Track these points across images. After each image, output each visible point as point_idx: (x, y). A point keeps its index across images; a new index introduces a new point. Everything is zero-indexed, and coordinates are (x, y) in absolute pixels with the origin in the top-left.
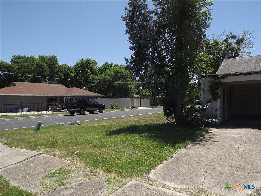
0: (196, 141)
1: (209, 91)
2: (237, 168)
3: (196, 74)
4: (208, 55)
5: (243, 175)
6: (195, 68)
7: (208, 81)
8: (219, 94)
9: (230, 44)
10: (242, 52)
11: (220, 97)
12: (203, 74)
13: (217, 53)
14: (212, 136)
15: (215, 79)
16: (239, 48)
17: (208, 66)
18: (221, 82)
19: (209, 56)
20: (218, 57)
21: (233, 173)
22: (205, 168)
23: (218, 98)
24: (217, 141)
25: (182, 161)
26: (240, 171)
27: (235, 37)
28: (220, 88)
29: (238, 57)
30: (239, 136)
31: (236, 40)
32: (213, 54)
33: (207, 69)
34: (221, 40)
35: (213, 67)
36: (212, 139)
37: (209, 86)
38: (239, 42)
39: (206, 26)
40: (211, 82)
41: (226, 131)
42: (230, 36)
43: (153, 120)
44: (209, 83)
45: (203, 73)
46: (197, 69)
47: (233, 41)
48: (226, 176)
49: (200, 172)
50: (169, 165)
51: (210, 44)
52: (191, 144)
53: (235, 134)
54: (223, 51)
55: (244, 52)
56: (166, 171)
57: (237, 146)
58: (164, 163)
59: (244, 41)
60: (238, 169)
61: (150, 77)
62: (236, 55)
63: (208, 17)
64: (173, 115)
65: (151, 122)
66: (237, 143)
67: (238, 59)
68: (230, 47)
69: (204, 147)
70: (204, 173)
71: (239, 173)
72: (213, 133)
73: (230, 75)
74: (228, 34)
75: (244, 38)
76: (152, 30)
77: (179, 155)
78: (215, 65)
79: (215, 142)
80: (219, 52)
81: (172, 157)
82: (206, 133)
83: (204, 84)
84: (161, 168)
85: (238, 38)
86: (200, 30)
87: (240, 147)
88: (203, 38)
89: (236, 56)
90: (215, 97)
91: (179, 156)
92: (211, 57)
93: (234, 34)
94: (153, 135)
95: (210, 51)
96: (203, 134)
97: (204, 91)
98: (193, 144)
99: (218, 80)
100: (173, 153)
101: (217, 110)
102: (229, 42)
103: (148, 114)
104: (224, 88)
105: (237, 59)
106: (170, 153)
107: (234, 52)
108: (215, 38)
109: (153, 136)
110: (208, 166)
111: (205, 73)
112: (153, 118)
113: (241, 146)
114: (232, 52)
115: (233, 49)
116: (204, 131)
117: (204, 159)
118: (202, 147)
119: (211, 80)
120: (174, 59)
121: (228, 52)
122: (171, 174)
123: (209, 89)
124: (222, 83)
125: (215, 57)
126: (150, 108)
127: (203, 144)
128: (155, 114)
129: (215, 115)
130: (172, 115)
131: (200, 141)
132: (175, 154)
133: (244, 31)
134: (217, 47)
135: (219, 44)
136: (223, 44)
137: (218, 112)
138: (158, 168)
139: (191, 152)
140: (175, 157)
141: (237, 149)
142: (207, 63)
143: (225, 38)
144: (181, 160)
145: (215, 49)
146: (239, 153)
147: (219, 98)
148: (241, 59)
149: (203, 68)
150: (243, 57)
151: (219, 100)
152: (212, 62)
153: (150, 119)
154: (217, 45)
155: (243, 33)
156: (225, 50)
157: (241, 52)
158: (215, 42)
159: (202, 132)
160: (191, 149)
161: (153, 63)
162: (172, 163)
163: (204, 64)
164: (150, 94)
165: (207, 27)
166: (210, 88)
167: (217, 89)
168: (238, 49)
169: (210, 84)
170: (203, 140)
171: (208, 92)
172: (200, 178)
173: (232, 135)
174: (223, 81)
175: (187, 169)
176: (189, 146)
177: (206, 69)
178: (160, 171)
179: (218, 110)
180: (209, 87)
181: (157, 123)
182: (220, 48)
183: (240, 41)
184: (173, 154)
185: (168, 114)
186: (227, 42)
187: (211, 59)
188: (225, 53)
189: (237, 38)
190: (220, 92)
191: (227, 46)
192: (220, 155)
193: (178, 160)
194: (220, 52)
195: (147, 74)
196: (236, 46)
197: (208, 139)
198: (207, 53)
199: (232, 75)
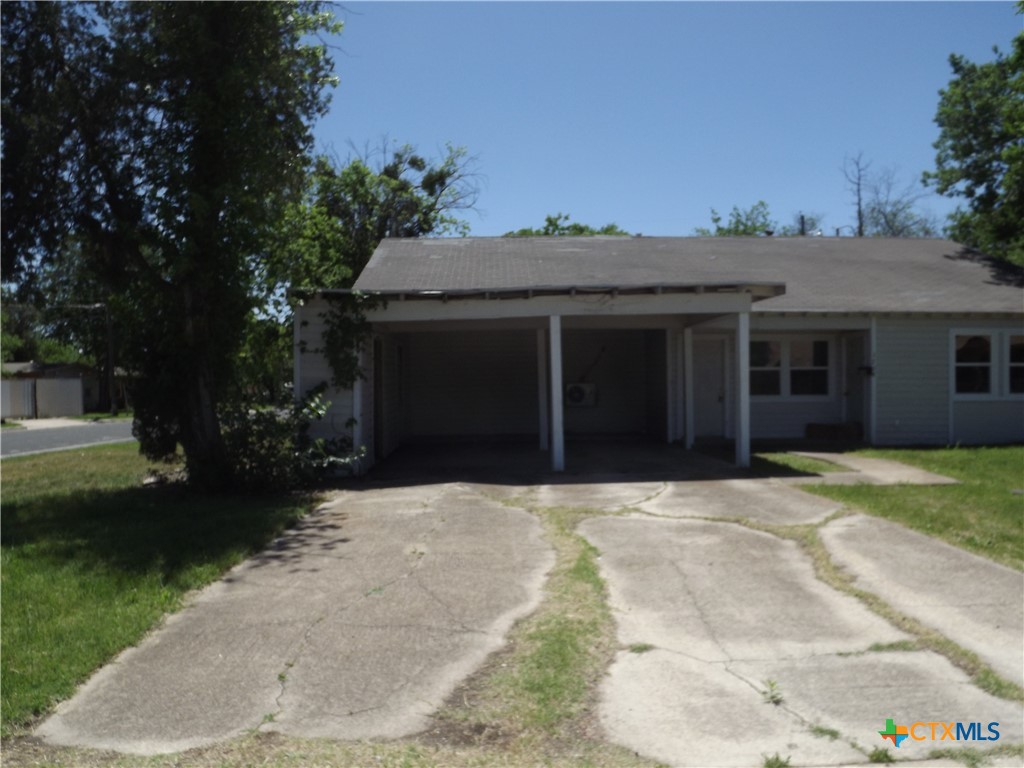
0: (267, 549)
1: (322, 351)
2: (401, 626)
3: (279, 284)
4: (330, 214)
5: (418, 647)
6: (280, 261)
7: (320, 315)
8: (360, 363)
9: (404, 186)
10: (442, 218)
11: (362, 377)
12: (305, 286)
13: (359, 213)
14: (330, 522)
15: (343, 309)
16: (434, 204)
17: (330, 259)
18: (363, 319)
19: (334, 219)
20: (363, 226)
21: (387, 650)
22: (288, 648)
23: (353, 379)
24: (344, 541)
25: (202, 637)
26: (409, 638)
27: (423, 163)
28: (361, 344)
29: (430, 235)
30: (420, 511)
31: (424, 173)
32: (345, 214)
33: (323, 269)
34: (374, 167)
35: (345, 263)
36: (329, 533)
37: (324, 334)
38: (435, 182)
39: (314, 105)
40: (330, 318)
41: (380, 500)
42: (407, 157)
43: (92, 475)
44: (321, 321)
45: (307, 280)
46: (284, 265)
47: (414, 177)
48: (363, 665)
49: (266, 670)
50: (140, 665)
51: (335, 177)
52: (247, 563)
53: (409, 505)
54: (382, 206)
55: (448, 219)
56: (125, 695)
57: (408, 550)
58: (118, 660)
59: (448, 181)
60: (403, 631)
61: (87, 282)
62: (425, 226)
63: (322, 73)
64: (180, 449)
65: (81, 485)
66: (411, 537)
67: (427, 240)
68: (405, 195)
69: (297, 566)
70: (281, 669)
71: (407, 645)
72: (333, 511)
73: (395, 296)
74: (399, 147)
75: (449, 170)
76: (84, 76)
77: (190, 615)
78: (353, 255)
79: (339, 545)
80: (367, 208)
81: (159, 627)
82: (310, 511)
83: (305, 324)
84: (102, 685)
85: (432, 170)
86: (292, 118)
87: (419, 551)
88: (301, 151)
89: (425, 231)
90: (344, 375)
91: (190, 618)
92: (340, 224)
93: (420, 154)
94: (79, 541)
95: (337, 200)
96: (296, 517)
97: (303, 350)
98: (256, 562)
99: (355, 311)
100: (164, 611)
101: (351, 422)
102: (402, 176)
103: (67, 451)
104: (377, 345)
105: (426, 242)
106: (150, 612)
107: (416, 218)
108: (354, 157)
109: (79, 547)
110: (303, 640)
111: (318, 282)
112: (93, 468)
113: (422, 548)
114: (412, 215)
115: (413, 206)
116: (301, 507)
117: (289, 613)
118: (288, 567)
119: (331, 312)
120: (181, 218)
121: (399, 213)
122: (145, 701)
123: (322, 345)
124: (370, 324)
125: (354, 227)
126: (85, 419)
127: (294, 557)
128: (103, 447)
129: (343, 440)
130: (173, 449)
131: (282, 546)
132: (173, 612)
133: (450, 149)
134: (362, 191)
135: (368, 180)
136: (381, 182)
137: (357, 432)
138: (84, 689)
139: (242, 592)
140: (174, 624)
141: (407, 560)
142: (325, 246)
143: (390, 161)
144: (197, 636)
145: (355, 197)
146: (415, 575)
147: (358, 378)
148: (438, 243)
149: (309, 263)
150: (443, 235)
151: (358, 385)
152: (341, 244)
153: (77, 469)
154: (362, 182)
155: (447, 154)
156: (388, 204)
157: (439, 217)
158: (356, 169)
159: (293, 511)
160: (245, 583)
161: (85, 222)
162: (157, 652)
163: (314, 247)
164: (84, 360)
165: (319, 110)
166: (328, 342)
167: (352, 347)
168: (431, 208)
169: (327, 328)
170: (295, 539)
171: (321, 356)
172: (266, 691)
173: (399, 512)
174: (374, 316)
175: (218, 667)
176: (237, 570)
177: (319, 267)
178: (99, 697)
179: (356, 422)
180: (323, 337)
181: (106, 486)
182: (373, 195)
183: (437, 180)
184: (162, 614)
185: (154, 446)
186: (396, 178)
187: (338, 231)
188: (388, 216)
189: (428, 168)
190: (361, 357)
191: (394, 190)
192: (351, 589)
193: (182, 634)
194: (372, 209)
195: (68, 270)
196: (422, 194)
197: (313, 536)
198: (324, 209)
199: (402, 297)
